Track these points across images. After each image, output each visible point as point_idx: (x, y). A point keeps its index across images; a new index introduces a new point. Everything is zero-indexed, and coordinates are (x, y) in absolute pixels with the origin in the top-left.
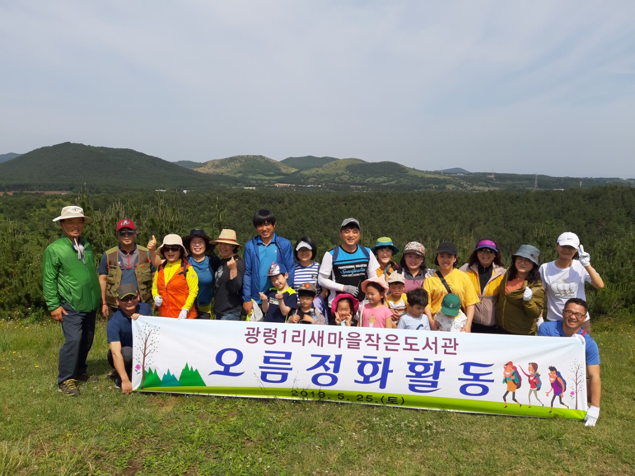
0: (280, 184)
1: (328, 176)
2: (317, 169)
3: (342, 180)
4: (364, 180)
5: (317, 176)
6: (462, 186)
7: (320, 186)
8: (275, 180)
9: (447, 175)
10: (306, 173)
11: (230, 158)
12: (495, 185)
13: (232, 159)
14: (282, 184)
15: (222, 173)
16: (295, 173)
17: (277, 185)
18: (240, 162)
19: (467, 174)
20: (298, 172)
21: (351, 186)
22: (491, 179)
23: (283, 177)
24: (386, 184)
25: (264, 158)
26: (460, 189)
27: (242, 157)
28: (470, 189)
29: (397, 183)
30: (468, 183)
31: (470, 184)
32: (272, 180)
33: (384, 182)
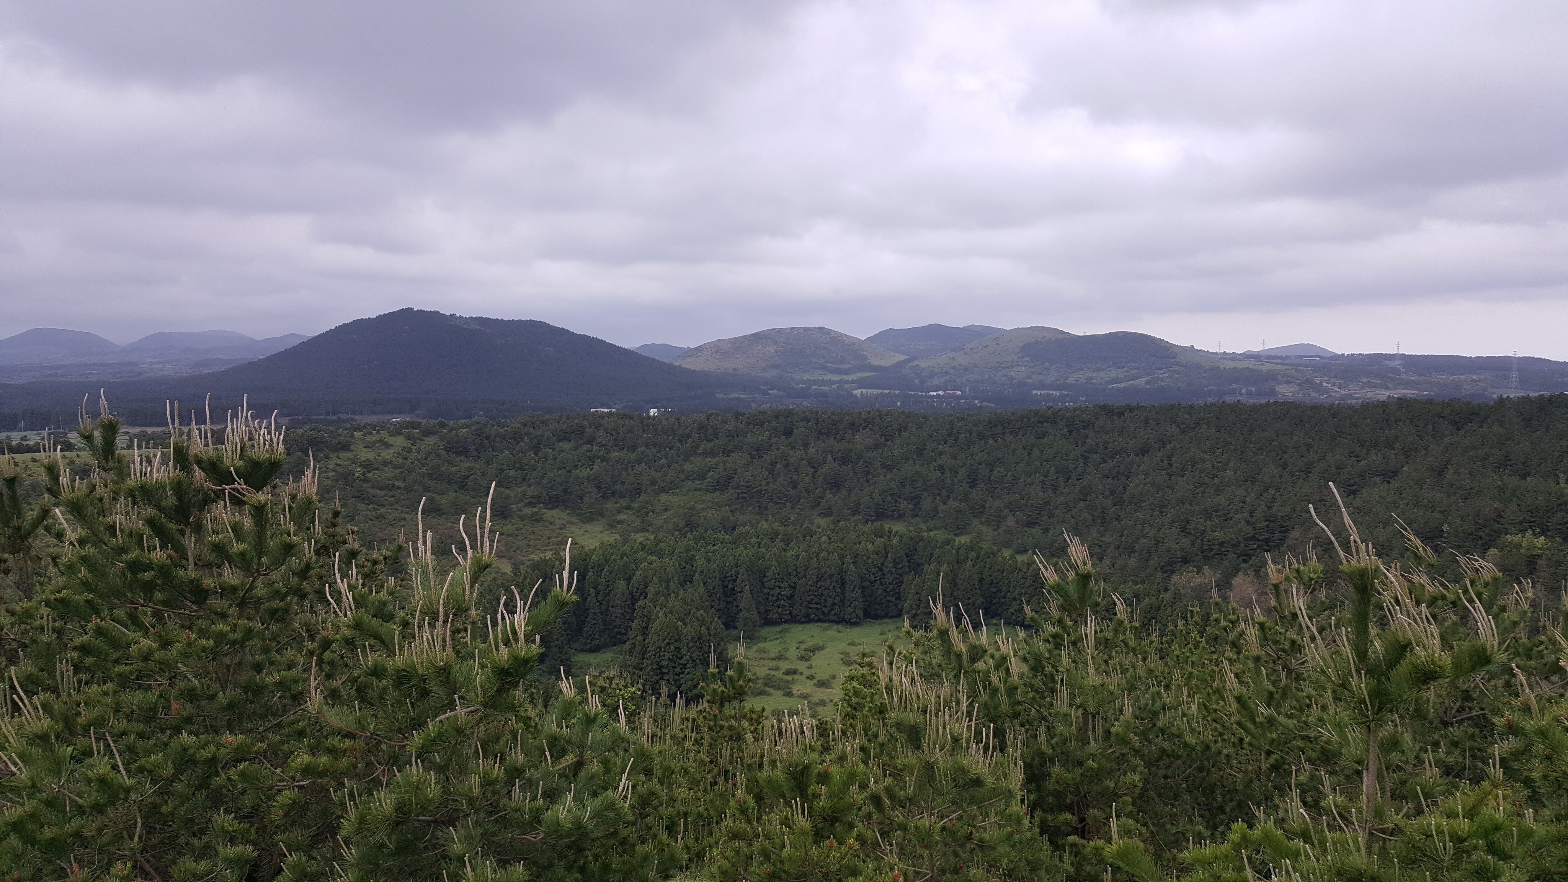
0: (865, 391)
1: (976, 369)
2: (951, 355)
3: (1012, 379)
4: (1067, 378)
5: (952, 371)
6: (1319, 388)
7: (959, 393)
8: (853, 382)
9: (1279, 361)
10: (923, 364)
11: (753, 335)
12: (1407, 384)
13: (757, 338)
14: (870, 391)
15: (735, 370)
16: (899, 364)
17: (857, 392)
18: (776, 343)
19: (1331, 358)
20: (907, 361)
21: (1034, 392)
22: (1395, 370)
23: (872, 374)
24: (1122, 386)
25: (829, 332)
26: (1314, 395)
27: (779, 331)
28: (1338, 395)
29: (1147, 383)
30: (1333, 380)
31: (1338, 381)
32: (847, 382)
33: (1116, 381)
